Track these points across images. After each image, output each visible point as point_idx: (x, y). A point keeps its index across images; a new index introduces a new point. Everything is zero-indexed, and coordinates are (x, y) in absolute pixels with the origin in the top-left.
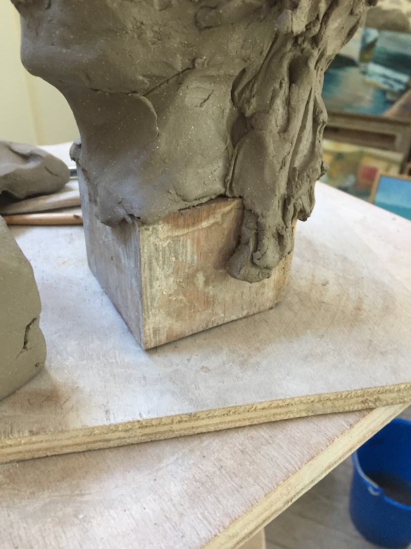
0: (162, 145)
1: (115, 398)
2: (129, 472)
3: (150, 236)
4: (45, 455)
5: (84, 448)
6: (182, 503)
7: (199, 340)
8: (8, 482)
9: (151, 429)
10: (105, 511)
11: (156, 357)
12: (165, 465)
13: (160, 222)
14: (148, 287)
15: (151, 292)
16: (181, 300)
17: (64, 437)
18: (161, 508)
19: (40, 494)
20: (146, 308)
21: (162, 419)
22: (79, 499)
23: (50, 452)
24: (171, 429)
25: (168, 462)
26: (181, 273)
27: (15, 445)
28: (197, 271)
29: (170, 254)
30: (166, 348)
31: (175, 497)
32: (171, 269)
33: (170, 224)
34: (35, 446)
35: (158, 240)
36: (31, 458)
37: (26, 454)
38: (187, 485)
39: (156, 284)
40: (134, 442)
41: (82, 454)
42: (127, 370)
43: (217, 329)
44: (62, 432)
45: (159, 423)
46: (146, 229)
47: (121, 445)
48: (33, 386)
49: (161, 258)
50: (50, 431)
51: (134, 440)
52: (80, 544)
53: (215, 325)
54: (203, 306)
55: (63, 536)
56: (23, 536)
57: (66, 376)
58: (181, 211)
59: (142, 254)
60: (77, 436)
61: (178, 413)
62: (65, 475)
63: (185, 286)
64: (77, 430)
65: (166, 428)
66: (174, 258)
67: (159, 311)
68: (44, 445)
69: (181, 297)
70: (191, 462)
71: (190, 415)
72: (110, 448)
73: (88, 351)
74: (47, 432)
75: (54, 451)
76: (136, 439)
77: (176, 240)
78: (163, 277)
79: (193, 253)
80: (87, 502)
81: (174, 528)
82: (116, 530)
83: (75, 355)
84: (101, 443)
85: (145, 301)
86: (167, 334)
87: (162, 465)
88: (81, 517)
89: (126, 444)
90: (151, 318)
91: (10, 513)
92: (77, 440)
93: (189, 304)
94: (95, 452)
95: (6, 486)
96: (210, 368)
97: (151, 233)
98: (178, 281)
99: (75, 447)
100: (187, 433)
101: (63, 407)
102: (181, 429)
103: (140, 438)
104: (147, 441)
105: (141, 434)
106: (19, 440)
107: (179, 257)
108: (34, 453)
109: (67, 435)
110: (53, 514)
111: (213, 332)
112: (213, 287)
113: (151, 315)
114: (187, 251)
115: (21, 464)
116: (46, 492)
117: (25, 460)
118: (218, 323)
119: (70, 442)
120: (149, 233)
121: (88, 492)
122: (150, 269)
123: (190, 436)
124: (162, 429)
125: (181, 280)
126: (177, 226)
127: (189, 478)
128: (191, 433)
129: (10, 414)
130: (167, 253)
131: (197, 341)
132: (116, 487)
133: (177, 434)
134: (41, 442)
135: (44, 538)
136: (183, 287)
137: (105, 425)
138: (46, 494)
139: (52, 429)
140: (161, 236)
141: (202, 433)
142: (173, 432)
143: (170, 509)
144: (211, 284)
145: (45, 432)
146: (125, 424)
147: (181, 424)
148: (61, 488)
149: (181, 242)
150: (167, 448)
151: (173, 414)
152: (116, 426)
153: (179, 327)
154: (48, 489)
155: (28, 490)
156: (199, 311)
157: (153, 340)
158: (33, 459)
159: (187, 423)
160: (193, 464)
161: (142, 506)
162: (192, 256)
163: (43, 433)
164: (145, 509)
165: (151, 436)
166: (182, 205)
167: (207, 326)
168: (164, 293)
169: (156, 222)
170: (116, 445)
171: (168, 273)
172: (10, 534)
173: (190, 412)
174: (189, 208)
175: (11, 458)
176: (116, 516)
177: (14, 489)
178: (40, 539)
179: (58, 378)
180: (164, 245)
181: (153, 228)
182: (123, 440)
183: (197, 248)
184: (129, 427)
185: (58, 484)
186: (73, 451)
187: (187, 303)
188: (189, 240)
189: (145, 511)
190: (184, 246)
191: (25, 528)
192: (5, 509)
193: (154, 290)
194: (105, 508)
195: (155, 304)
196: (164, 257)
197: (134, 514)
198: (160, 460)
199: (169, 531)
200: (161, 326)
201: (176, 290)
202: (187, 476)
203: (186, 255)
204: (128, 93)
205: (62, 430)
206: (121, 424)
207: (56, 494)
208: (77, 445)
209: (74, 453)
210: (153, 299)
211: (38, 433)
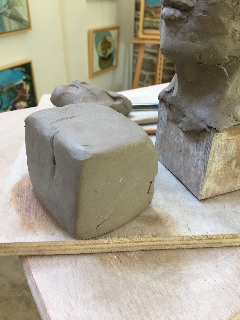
0: (230, 91)
1: (191, 223)
2: (202, 262)
3: (217, 138)
4: (156, 249)
5: (175, 247)
6: (235, 279)
7: (227, 197)
8: (140, 260)
9: (211, 240)
10: (195, 279)
11: (205, 204)
12: (220, 260)
13: (224, 132)
14: (210, 166)
15: (210, 169)
16: (223, 174)
17: (168, 240)
18: (224, 281)
19: (158, 268)
20: (206, 177)
21: (219, 235)
22: (179, 272)
23: (159, 247)
24: (221, 242)
25: (222, 259)
26: (226, 160)
27: (144, 242)
28: (233, 159)
29: (224, 149)
30: (210, 200)
31: (230, 276)
32: (222, 157)
33: (228, 133)
34: (153, 243)
35: (221, 141)
36: (149, 249)
37: (148, 247)
38: (235, 271)
39: (214, 164)
40: (201, 247)
41: (174, 250)
42: (192, 209)
43: (235, 192)
44: (168, 237)
45: (216, 237)
46: (217, 135)
47: (194, 247)
48: (146, 213)
49: (219, 151)
50: (162, 236)
51: (201, 246)
52: (186, 294)
53: (234, 190)
54: (232, 179)
55: (177, 289)
56: (156, 288)
57: (161, 210)
58: (235, 126)
59: (212, 148)
60: (175, 240)
61: (227, 233)
62: (168, 260)
63: (226, 167)
64: (175, 237)
65: (219, 241)
66: (225, 151)
67: (212, 179)
68: (158, 243)
69: (223, 173)
70: (234, 260)
71: (233, 235)
72: (188, 249)
73: (168, 198)
74: (161, 236)
75: (161, 247)
76: (202, 245)
77: (228, 141)
78: (218, 161)
79: (234, 149)
80: (184, 274)
81: (234, 291)
82: (203, 289)
83: (162, 200)
84: (184, 245)
85: (206, 173)
86: (212, 192)
87: (218, 260)
88: (183, 281)
89: (196, 247)
90: (207, 183)
91: (145, 275)
92: (174, 243)
93: (225, 177)
94: (180, 250)
95: (139, 262)
96: (238, 212)
97: (218, 137)
98: (224, 163)
99: (172, 246)
100: (229, 245)
101: (165, 224)
102: (226, 243)
103: (204, 245)
104: (207, 247)
105: (205, 243)
106: (147, 239)
107: (228, 151)
108: (151, 247)
109: (170, 239)
110: (168, 278)
111: (233, 194)
112: (239, 169)
113: (207, 181)
114: (231, 148)
115: (144, 252)
116: (161, 267)
117: (146, 250)
118: (236, 189)
119: (170, 243)
120: (218, 136)
121: (182, 269)
122: (213, 156)
123: (230, 247)
124: (217, 241)
125: (225, 164)
126: (231, 134)
127: (235, 268)
128: (231, 245)
129: (139, 226)
130: (223, 148)
131: (226, 197)
132: (197, 268)
133: (223, 245)
134: (157, 241)
135: (167, 290)
136: (225, 167)
137: (190, 236)
138: (161, 268)
139: (163, 235)
140: (223, 139)
141: (236, 246)
142: (222, 243)
143: (229, 282)
144: (238, 167)
145: (160, 236)
146: (199, 236)
147: (227, 239)
148: (168, 266)
149: (230, 143)
150: (219, 252)
151: (224, 233)
152: (195, 237)
153: (219, 189)
154: (162, 266)
155: (152, 265)
156: (229, 181)
157: (205, 195)
158: (150, 250)
159: (230, 239)
160: (235, 261)
161: (214, 279)
162: (233, 151)
163: (159, 237)
164: (215, 280)
165: (210, 244)
166: (235, 123)
167: (231, 190)
168: (216, 170)
169: (223, 131)
170: (191, 248)
171: (220, 159)
172: (149, 286)
173: (234, 233)
174: (238, 125)
175: (140, 248)
176: (201, 283)
177: (144, 264)
178: (165, 290)
179: (158, 210)
180: (223, 144)
181: (220, 135)
182: (196, 245)
183: (237, 146)
184: (201, 238)
185: (166, 264)
186: (170, 248)
187: (225, 176)
188: (234, 142)
189: (216, 282)
190: (231, 145)
191: (155, 284)
192: (142, 273)
193: (212, 167)
194: (194, 278)
195: (211, 175)
196: (221, 150)
197: (210, 283)
198: (216, 257)
199: (231, 292)
200: (210, 188)
201: (222, 169)
202: (234, 266)
203: (231, 150)
204: (216, 65)
205: (169, 236)
206: (198, 236)
207: (166, 268)
208: (173, 245)
209: (170, 249)
210: (210, 172)
211: (156, 236)
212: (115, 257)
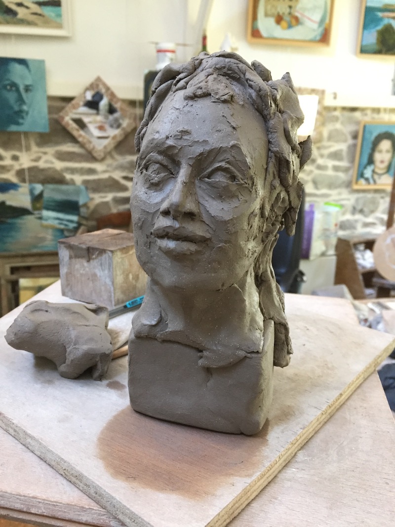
212: (294, 470)
